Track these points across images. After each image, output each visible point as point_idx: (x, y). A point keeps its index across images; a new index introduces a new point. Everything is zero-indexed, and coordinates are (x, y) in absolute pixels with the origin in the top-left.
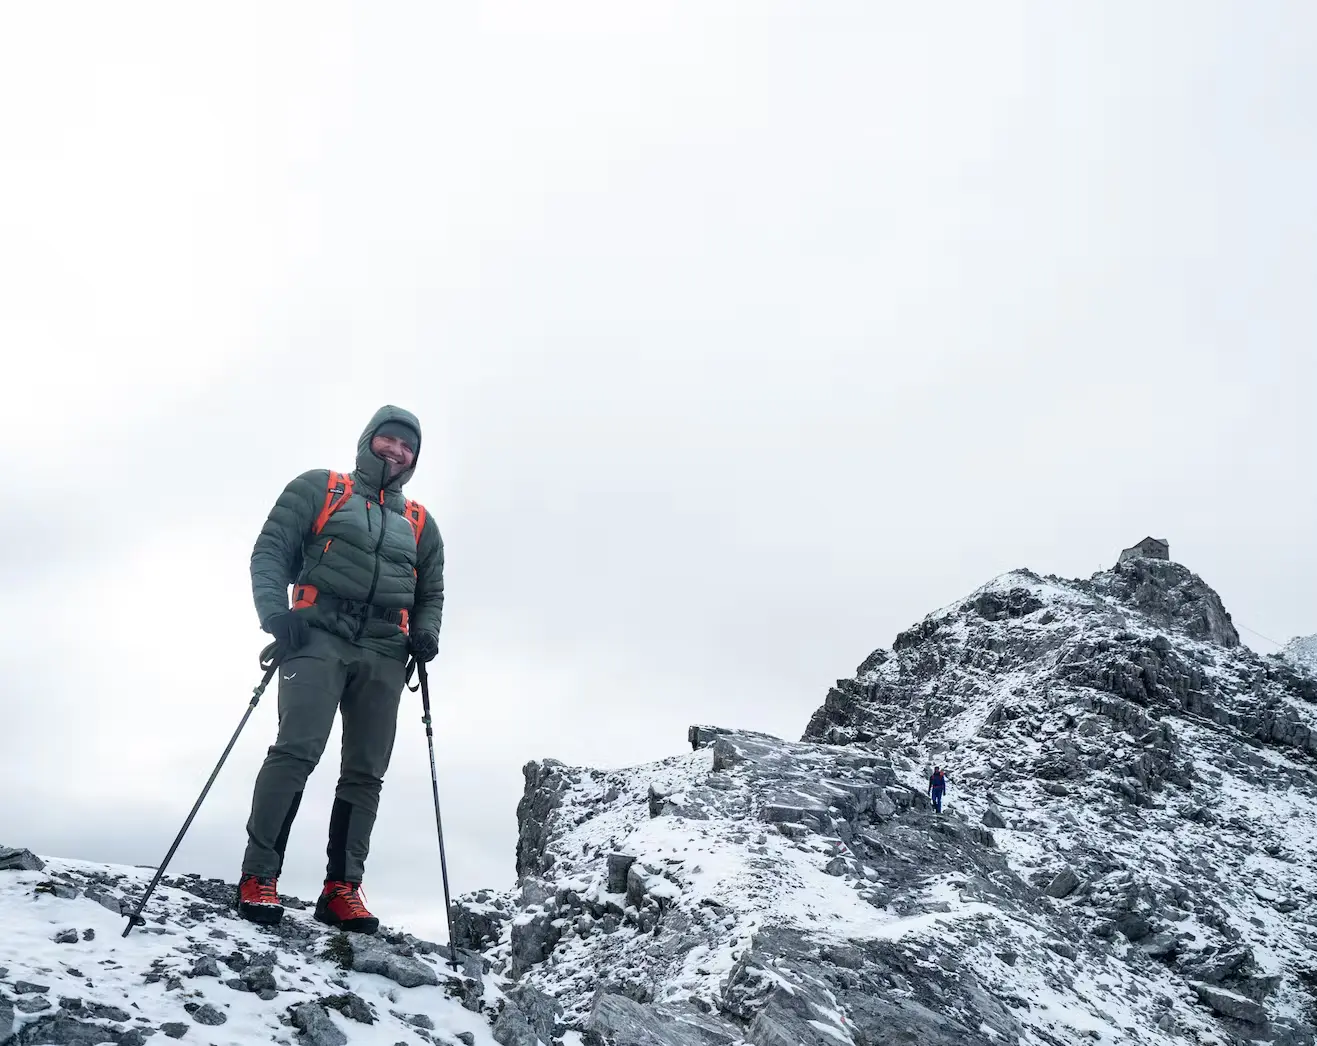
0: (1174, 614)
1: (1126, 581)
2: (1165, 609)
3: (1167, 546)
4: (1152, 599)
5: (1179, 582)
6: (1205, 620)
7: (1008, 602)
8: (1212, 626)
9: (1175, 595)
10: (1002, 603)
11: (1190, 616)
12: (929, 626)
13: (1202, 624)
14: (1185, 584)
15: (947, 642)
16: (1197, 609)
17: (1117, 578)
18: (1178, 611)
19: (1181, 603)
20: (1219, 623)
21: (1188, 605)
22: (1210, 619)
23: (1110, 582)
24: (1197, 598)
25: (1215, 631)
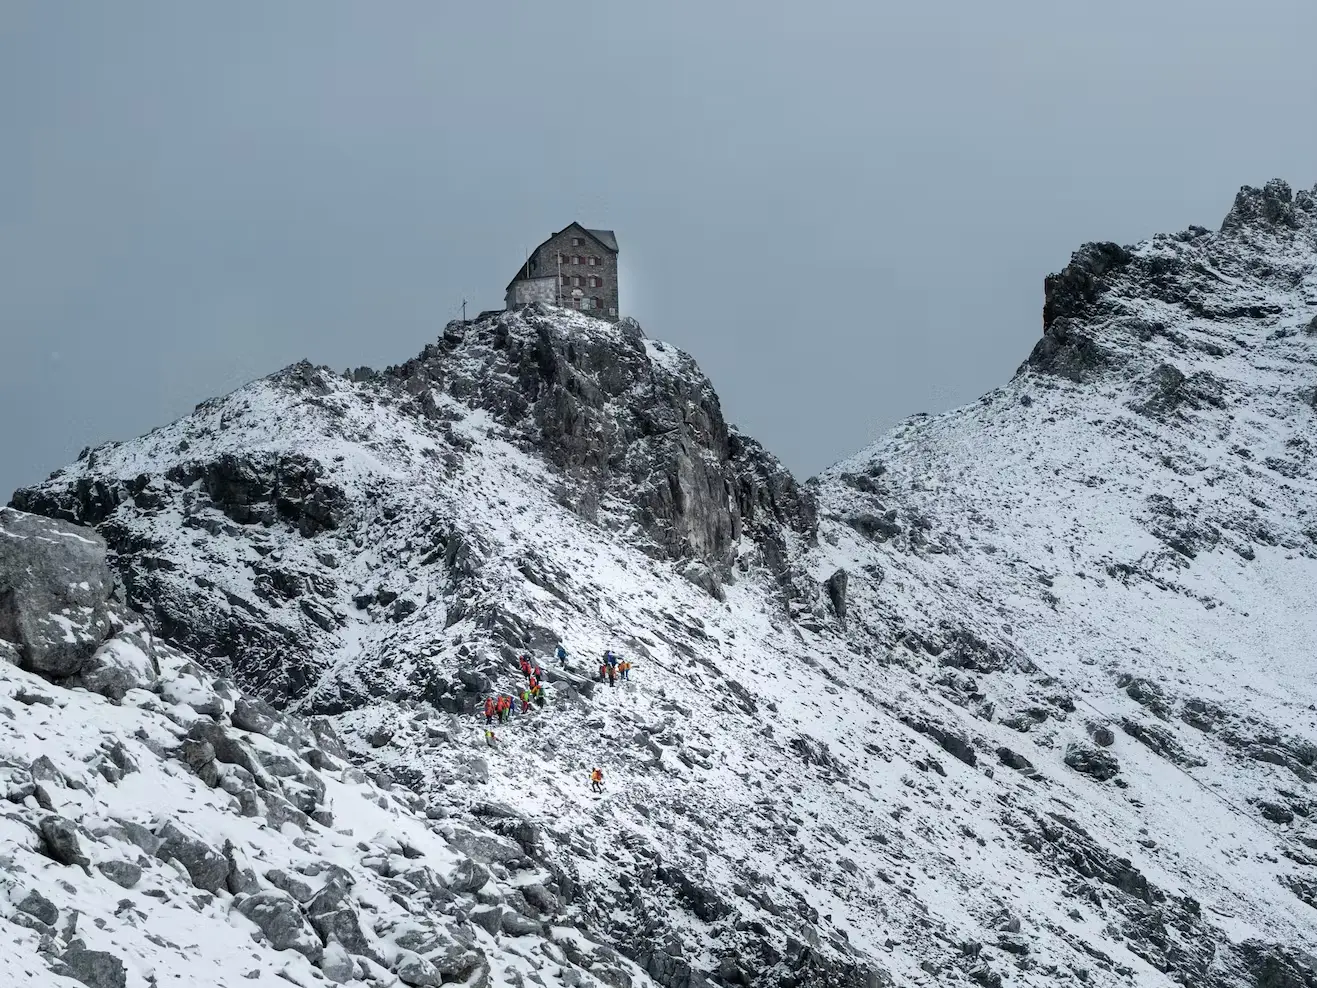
0: (613, 464)
1: (513, 372)
2: (595, 455)
3: (614, 252)
4: (569, 432)
5: (626, 386)
6: (674, 486)
7: (274, 484)
8: (688, 503)
9: (618, 417)
10: (263, 482)
11: (645, 474)
12: (94, 493)
13: (668, 495)
14: (638, 390)
15: (148, 564)
16: (659, 459)
17: (499, 361)
18: (622, 457)
19: (630, 437)
20: (703, 495)
21: (643, 443)
22: (685, 486)
23: (484, 370)
24: (662, 431)
25: (694, 513)
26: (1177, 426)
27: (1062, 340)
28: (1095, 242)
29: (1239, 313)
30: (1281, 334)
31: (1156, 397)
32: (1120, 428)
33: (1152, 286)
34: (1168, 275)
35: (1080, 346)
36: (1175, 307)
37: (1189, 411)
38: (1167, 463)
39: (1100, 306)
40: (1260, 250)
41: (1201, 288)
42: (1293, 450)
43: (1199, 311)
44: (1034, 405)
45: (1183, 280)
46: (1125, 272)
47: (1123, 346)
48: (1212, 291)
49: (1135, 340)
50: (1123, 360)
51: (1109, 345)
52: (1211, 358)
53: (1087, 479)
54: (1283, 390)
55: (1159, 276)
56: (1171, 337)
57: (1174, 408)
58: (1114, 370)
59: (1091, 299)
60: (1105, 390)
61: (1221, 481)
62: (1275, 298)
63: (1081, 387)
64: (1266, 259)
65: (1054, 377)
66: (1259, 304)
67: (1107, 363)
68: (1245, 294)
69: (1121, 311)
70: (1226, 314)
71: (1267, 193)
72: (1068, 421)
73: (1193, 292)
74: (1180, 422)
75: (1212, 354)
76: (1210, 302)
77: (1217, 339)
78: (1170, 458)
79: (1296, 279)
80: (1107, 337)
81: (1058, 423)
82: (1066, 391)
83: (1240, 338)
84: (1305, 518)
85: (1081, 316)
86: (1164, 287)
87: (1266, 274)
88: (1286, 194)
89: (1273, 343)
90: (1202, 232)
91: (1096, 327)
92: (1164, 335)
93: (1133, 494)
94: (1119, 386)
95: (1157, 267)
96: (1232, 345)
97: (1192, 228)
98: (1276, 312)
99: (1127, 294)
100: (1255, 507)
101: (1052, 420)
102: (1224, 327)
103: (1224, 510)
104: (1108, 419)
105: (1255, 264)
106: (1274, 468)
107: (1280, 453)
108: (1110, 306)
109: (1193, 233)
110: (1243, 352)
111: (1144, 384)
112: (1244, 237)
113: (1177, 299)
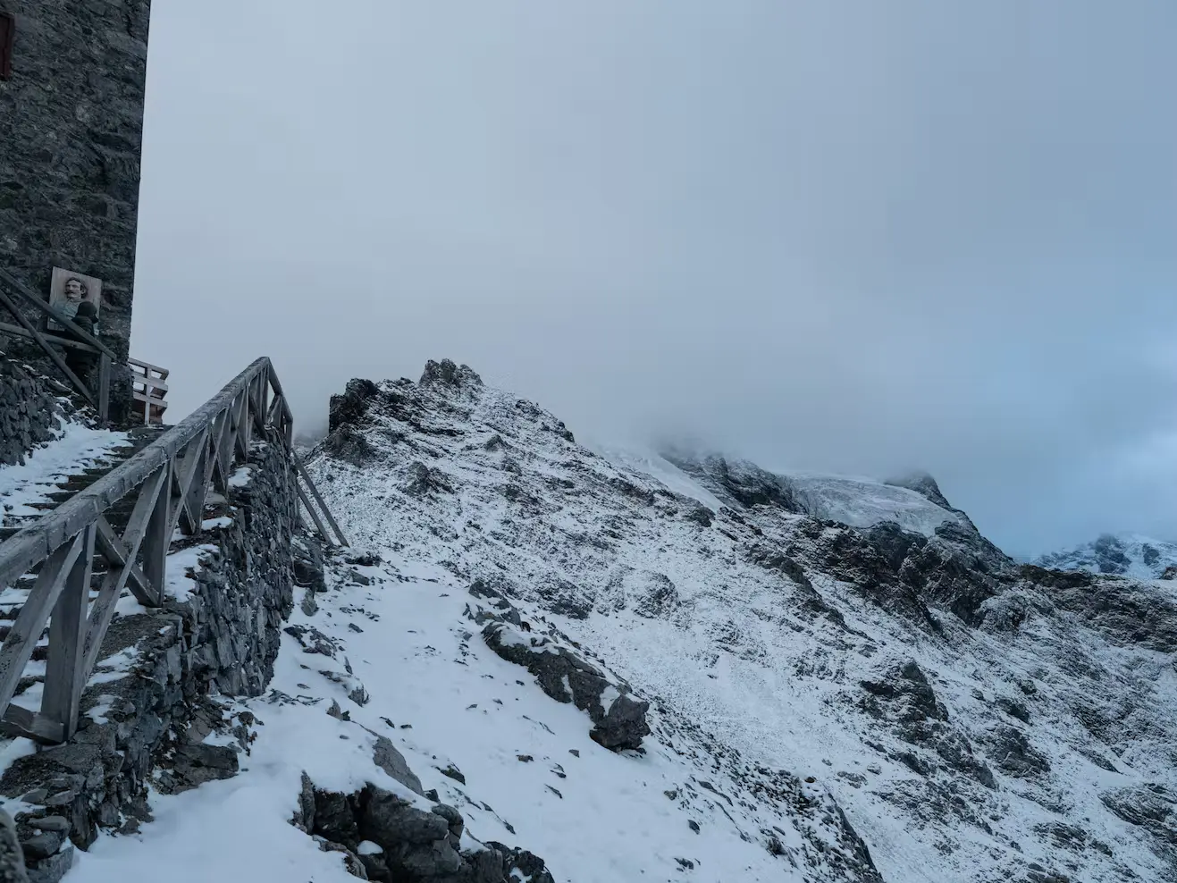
26: (431, 504)
27: (347, 437)
28: (360, 378)
29: (439, 432)
30: (469, 448)
31: (415, 483)
32: (396, 503)
33: (390, 409)
34: (399, 404)
35: (359, 443)
36: (404, 424)
37: (434, 494)
38: (435, 532)
39: (366, 418)
40: (444, 397)
41: (417, 414)
42: (505, 527)
43: (418, 428)
44: (335, 481)
45: (408, 408)
46: (375, 399)
47: (382, 445)
48: (423, 417)
49: (389, 443)
50: (385, 455)
51: (374, 444)
52: (432, 458)
53: (393, 545)
54: (482, 484)
55: (394, 404)
56: (409, 443)
57: (426, 491)
58: (380, 461)
59: (361, 413)
60: (378, 474)
61: (473, 548)
62: (458, 426)
63: (361, 471)
64: (449, 402)
65: (343, 461)
66: (451, 428)
67: (375, 456)
68: (442, 421)
69: (378, 423)
70: (433, 432)
71: (444, 364)
72: (360, 495)
73: (413, 416)
74: (432, 501)
75: (432, 456)
76: (424, 423)
77: (432, 446)
78: (436, 529)
79: (466, 415)
80: (373, 439)
81: (356, 496)
82: (353, 472)
83: (447, 448)
84: (535, 579)
85: (355, 423)
86: (397, 411)
87: (450, 411)
88: (453, 368)
89: (464, 452)
90: (409, 382)
91: (364, 431)
92: (404, 441)
93: (426, 558)
94: (386, 472)
95: (393, 399)
96: (441, 451)
97: (402, 379)
98: (462, 434)
99: (378, 413)
100: (502, 571)
101: (351, 494)
102: (433, 439)
103: (484, 572)
104: (387, 496)
105: (443, 404)
106: (498, 539)
107: (499, 529)
108: (371, 419)
109: (403, 382)
110: (448, 455)
111: (404, 473)
112: (434, 388)
113: (405, 419)
